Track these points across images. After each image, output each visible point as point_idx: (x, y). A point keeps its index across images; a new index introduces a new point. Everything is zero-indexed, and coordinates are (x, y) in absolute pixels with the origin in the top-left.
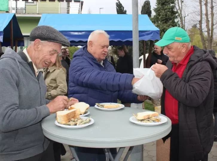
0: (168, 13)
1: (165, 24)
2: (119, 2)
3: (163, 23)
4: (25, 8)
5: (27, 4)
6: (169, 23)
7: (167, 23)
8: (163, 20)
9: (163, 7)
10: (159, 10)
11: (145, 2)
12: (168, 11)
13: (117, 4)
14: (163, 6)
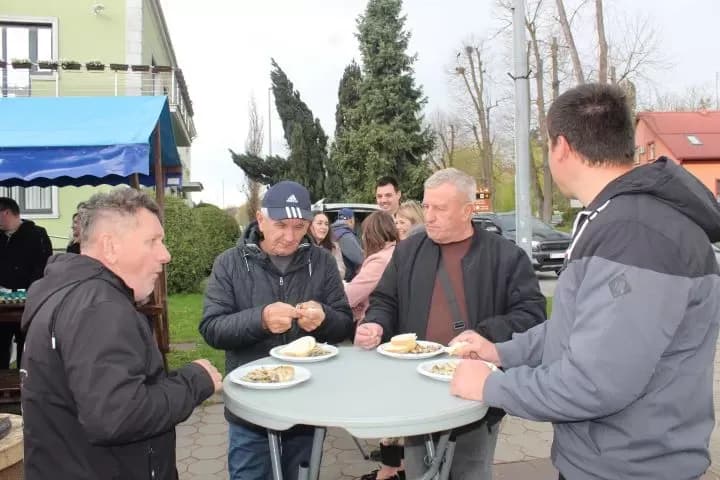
0: (392, 95)
1: (385, 126)
2: (280, 69)
3: (380, 123)
4: (30, 87)
5: (33, 77)
6: (393, 124)
7: (388, 123)
8: (380, 115)
9: (381, 80)
10: (370, 88)
11: (348, 69)
12: (391, 91)
13: (273, 74)
14: (380, 77)
